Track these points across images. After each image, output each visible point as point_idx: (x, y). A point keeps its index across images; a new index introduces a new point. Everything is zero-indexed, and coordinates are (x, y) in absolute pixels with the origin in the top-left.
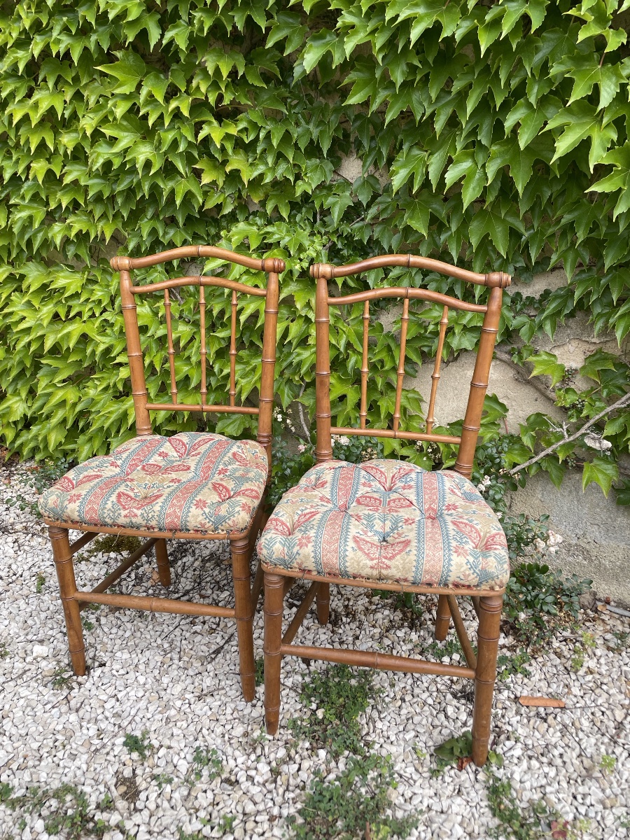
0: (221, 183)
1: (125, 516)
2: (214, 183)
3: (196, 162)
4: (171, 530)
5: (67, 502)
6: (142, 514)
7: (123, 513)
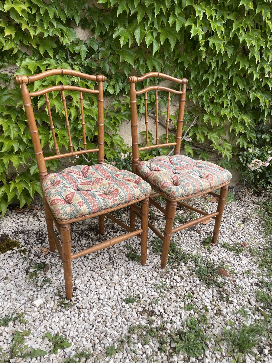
0: (13, 36)
1: (112, 202)
2: (11, 36)
4: (126, 203)
5: (79, 207)
6: (119, 199)
7: (110, 201)
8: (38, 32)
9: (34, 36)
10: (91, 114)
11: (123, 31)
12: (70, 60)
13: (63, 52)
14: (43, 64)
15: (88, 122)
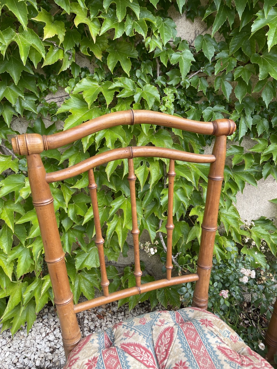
0: (61, 38)
3: (36, 14)
8: (104, 30)
9: (97, 37)
10: (186, 174)
11: (272, 17)
12: (159, 77)
13: (148, 64)
14: (110, 88)
15: (179, 190)
